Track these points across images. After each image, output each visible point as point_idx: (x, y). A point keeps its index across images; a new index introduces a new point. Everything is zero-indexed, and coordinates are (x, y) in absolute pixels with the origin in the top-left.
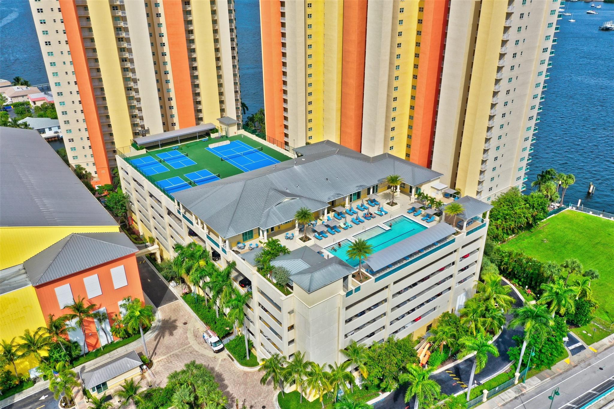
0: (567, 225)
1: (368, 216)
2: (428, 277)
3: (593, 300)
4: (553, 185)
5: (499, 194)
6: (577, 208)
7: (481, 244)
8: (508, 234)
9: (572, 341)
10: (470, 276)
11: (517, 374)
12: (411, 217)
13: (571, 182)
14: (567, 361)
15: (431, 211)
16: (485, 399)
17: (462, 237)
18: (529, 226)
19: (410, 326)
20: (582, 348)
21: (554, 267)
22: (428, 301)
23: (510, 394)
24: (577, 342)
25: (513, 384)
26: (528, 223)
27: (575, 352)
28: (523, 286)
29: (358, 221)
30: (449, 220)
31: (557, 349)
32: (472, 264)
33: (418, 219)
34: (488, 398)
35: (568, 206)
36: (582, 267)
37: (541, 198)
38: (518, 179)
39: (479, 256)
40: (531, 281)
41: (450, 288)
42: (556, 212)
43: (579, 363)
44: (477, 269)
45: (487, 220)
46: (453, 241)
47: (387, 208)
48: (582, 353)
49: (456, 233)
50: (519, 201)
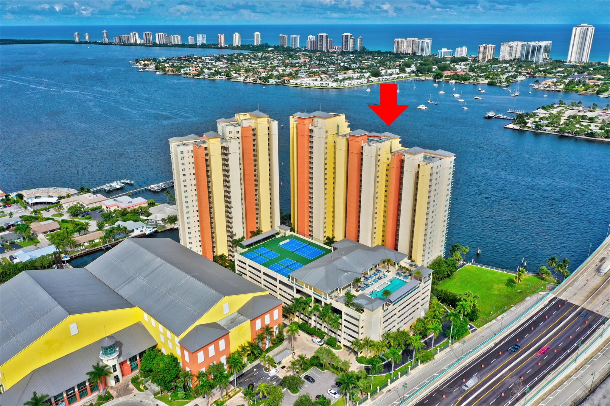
0: (467, 273)
1: (379, 278)
2: (410, 304)
3: (479, 309)
4: (458, 254)
5: (433, 260)
6: (472, 264)
7: (430, 287)
8: (439, 281)
9: (471, 327)
10: (426, 302)
11: (450, 341)
12: (398, 277)
13: (467, 250)
14: (470, 335)
15: (407, 274)
16: (438, 352)
17: (422, 285)
18: (449, 276)
19: (403, 326)
20: (476, 330)
21: (461, 295)
22: (410, 315)
23: (448, 349)
24: (474, 327)
25: (449, 346)
26: (448, 274)
27: (472, 331)
28: (449, 306)
29: (375, 281)
30: (416, 278)
31: (465, 329)
32: (426, 297)
33: (401, 278)
34: (440, 351)
35: (467, 263)
36: (472, 294)
37: (453, 261)
38: (441, 251)
39: (429, 293)
40: (452, 302)
41: (418, 308)
42: (461, 267)
43: (474, 335)
44: (428, 299)
45: (431, 276)
46: (419, 287)
47: (386, 273)
48: (476, 332)
49: (420, 283)
50: (442, 263)
